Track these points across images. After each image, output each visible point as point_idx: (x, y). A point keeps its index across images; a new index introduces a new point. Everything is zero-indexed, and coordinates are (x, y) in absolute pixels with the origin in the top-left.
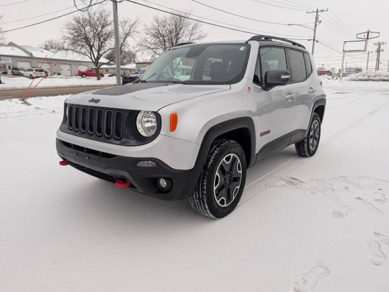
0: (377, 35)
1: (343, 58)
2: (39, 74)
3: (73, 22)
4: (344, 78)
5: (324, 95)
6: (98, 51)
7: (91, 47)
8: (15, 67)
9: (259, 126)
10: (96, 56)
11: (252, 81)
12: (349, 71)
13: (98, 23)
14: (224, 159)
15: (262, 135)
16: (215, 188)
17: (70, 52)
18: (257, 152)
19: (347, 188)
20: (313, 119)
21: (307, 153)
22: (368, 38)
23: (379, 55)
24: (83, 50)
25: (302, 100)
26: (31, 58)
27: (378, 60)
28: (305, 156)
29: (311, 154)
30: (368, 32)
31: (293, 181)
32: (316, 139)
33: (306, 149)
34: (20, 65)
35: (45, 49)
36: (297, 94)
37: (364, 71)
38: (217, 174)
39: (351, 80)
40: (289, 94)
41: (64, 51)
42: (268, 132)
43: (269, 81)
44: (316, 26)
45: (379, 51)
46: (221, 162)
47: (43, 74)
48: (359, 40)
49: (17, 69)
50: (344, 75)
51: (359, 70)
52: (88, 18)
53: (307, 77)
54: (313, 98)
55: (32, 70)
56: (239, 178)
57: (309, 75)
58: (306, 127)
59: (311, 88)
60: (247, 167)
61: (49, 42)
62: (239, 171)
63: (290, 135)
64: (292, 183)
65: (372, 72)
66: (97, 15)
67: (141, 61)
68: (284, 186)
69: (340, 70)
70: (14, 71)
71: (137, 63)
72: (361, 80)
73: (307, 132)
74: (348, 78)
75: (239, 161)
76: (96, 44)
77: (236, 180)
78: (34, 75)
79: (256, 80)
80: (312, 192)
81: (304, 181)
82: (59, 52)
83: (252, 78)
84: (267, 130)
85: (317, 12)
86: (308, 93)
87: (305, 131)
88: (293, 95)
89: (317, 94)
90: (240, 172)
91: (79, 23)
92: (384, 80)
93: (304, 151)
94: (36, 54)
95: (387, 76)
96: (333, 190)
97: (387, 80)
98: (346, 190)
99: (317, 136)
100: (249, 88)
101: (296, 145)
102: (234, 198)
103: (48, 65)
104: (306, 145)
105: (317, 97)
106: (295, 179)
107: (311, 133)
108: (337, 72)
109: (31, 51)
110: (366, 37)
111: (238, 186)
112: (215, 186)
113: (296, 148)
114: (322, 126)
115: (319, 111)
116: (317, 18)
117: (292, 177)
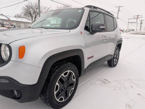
0: (141, 17)
1: (128, 25)
2: (11, 26)
3: (25, 7)
4: (128, 33)
5: (122, 39)
6: (35, 19)
7: (32, 17)
8: (3, 23)
9: (87, 54)
10: (34, 20)
11: (84, 29)
12: (130, 30)
13: (35, 8)
14: (63, 74)
15: (88, 58)
16: (55, 93)
17: (24, 19)
18: (85, 68)
19: (132, 87)
20: (116, 50)
21: (113, 65)
22: (138, 18)
23: (141, 25)
24: (29, 18)
25: (111, 40)
26: (9, 20)
27: (141, 27)
28: (112, 67)
29: (115, 66)
30: (138, 16)
31: (105, 81)
32: (117, 59)
33: (112, 64)
34: (5, 23)
35: (15, 17)
36: (109, 37)
37: (135, 30)
38: (57, 84)
39: (131, 34)
40: (105, 37)
41: (21, 18)
42: (92, 57)
43: (93, 29)
44: (118, 12)
45: (141, 23)
46: (60, 76)
47: (13, 26)
48: (134, 18)
49: (3, 24)
50: (128, 32)
51: (133, 30)
52: (31, 5)
53: (114, 29)
54: (117, 40)
55: (9, 25)
56: (74, 83)
57: (115, 29)
58: (113, 54)
59: (116, 35)
60: (79, 77)
61: (17, 15)
62: (73, 80)
63: (105, 57)
64: (104, 82)
65: (139, 31)
66: (35, 5)
67: (52, 23)
68: (100, 84)
69: (126, 30)
70: (2, 25)
71: (50, 25)
72: (134, 34)
73: (113, 56)
74: (129, 33)
75: (74, 74)
76: (34, 15)
77: (71, 85)
78: (9, 27)
79: (86, 28)
80: (114, 89)
81: (110, 81)
82: (19, 18)
83: (84, 27)
84: (92, 56)
85: (119, 7)
86: (114, 37)
87: (112, 55)
88: (107, 38)
89: (119, 38)
90: (75, 80)
91: (28, 7)
92: (143, 34)
93: (111, 64)
94: (11, 19)
95: (144, 33)
96: (125, 88)
97: (144, 34)
98: (131, 88)
99: (118, 58)
100: (81, 33)
101: (108, 62)
102: (70, 95)
103: (16, 23)
104: (112, 62)
105: (119, 39)
106: (106, 80)
107: (115, 56)
108: (125, 31)
109: (9, 18)
110: (137, 17)
111: (72, 88)
112: (56, 91)
113: (108, 63)
114: (120, 53)
115: (119, 46)
116: (119, 9)
117: (105, 79)
